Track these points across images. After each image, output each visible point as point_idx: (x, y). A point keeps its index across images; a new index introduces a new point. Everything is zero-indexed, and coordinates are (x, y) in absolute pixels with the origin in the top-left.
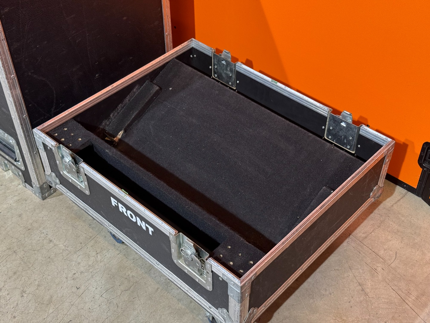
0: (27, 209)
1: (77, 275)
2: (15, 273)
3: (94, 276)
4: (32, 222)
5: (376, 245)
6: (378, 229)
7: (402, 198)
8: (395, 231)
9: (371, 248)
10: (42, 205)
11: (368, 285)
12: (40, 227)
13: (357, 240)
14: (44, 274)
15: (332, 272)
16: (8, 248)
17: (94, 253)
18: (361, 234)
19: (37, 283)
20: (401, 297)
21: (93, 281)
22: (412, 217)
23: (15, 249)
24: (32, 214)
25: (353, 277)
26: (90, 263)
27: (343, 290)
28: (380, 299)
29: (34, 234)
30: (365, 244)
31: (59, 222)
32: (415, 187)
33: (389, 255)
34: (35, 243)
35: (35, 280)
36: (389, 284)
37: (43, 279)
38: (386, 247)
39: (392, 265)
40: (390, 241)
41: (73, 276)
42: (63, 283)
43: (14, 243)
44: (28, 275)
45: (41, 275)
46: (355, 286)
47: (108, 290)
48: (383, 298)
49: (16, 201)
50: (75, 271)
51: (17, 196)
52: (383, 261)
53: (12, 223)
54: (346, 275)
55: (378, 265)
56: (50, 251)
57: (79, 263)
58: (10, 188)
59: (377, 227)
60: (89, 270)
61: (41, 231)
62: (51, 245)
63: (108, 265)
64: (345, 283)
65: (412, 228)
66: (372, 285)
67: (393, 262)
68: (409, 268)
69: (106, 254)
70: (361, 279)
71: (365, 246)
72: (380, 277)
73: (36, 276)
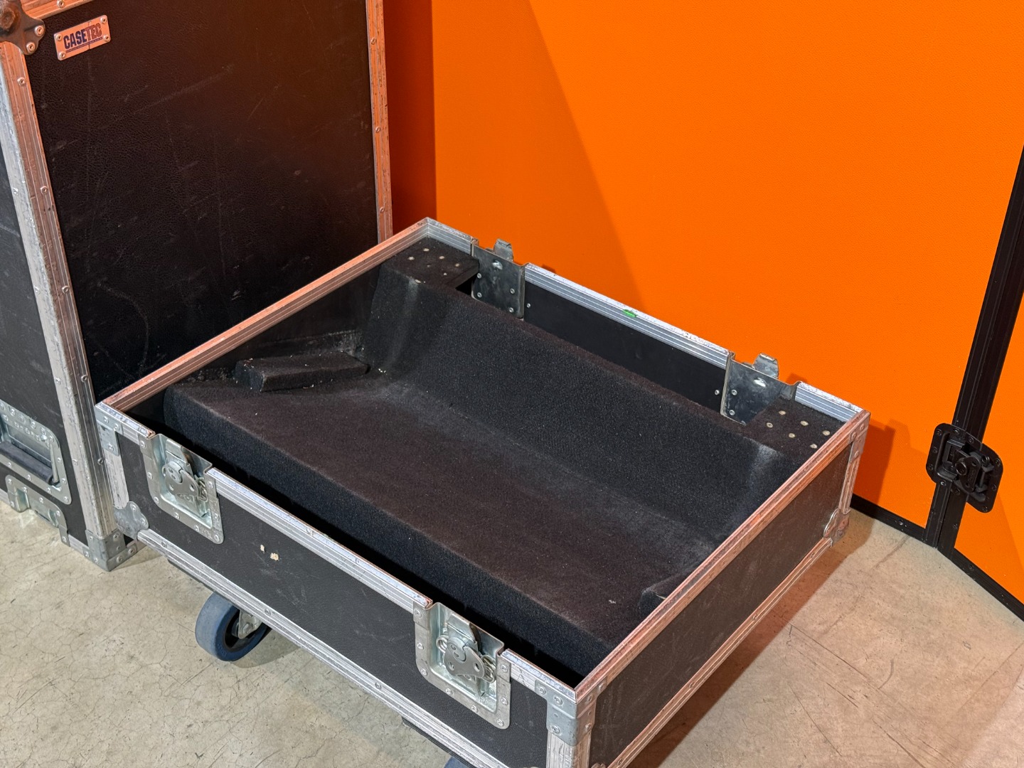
0: (73, 591)
1: (195, 728)
2: (54, 728)
3: (235, 729)
4: (86, 618)
5: (848, 646)
6: (851, 615)
7: (896, 550)
8: (887, 618)
9: (837, 653)
10: (107, 582)
11: (837, 731)
12: (105, 629)
13: (807, 638)
14: (120, 729)
15: (757, 704)
16: (36, 674)
17: (232, 681)
18: (815, 625)
19: (105, 747)
20: (909, 754)
21: (233, 739)
22: (919, 589)
23: (51, 678)
24: (87, 602)
25: (804, 715)
26: (224, 702)
27: (785, 742)
28: (864, 758)
29: (93, 645)
30: (825, 645)
31: (147, 616)
32: (924, 525)
33: (877, 667)
34: (97, 663)
35: (102, 741)
36: (881, 727)
37: (119, 739)
38: (869, 650)
39: (885, 687)
40: (879, 637)
41: (186, 731)
42: (166, 745)
43: (47, 663)
44: (83, 732)
45: (114, 731)
46: (810, 732)
47: (269, 759)
48: (871, 756)
49: (48, 574)
50: (191, 721)
51: (48, 563)
52: (865, 680)
53: (43, 621)
54: (789, 712)
55: (857, 688)
56: (131, 678)
57: (199, 703)
58: (32, 547)
59: (848, 611)
60: (222, 716)
61: (108, 638)
62: (133, 665)
63: (264, 705)
64: (789, 726)
65: (922, 610)
66: (846, 731)
67: (885, 683)
68: (921, 693)
69: (258, 681)
70: (821, 718)
71: (826, 651)
72: (862, 713)
73: (103, 732)
